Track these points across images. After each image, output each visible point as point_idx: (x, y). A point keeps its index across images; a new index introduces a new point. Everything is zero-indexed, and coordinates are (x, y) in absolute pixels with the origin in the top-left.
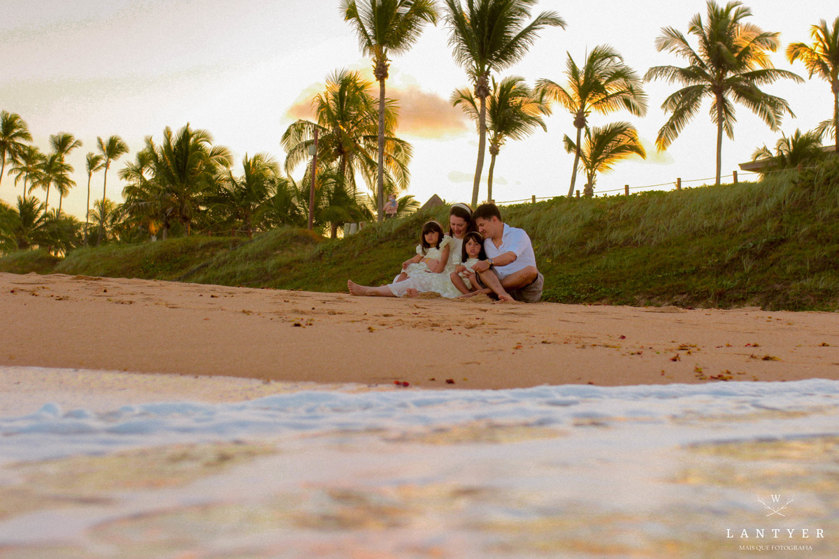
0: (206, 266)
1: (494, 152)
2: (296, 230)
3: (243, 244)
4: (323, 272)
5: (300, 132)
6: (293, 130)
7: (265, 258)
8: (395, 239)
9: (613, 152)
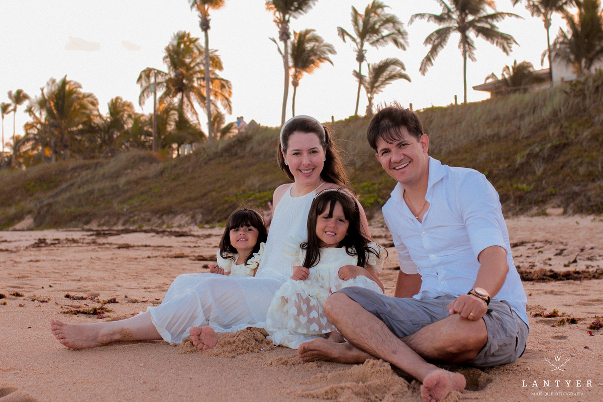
0: (72, 185)
1: (295, 84)
2: (143, 153)
3: (102, 166)
4: (163, 187)
5: (148, 76)
6: (143, 76)
7: (117, 177)
8: (221, 156)
9: (387, 79)
